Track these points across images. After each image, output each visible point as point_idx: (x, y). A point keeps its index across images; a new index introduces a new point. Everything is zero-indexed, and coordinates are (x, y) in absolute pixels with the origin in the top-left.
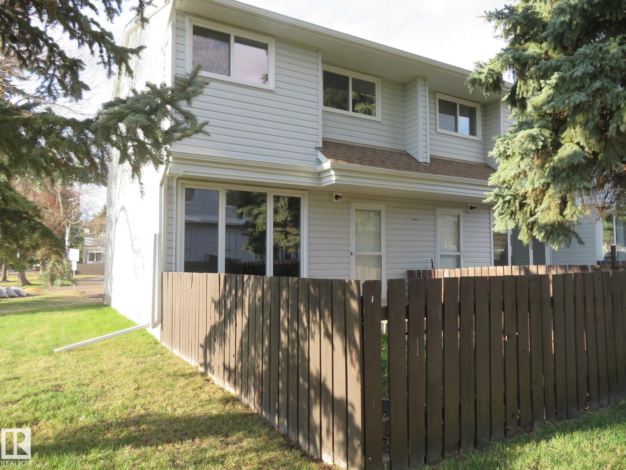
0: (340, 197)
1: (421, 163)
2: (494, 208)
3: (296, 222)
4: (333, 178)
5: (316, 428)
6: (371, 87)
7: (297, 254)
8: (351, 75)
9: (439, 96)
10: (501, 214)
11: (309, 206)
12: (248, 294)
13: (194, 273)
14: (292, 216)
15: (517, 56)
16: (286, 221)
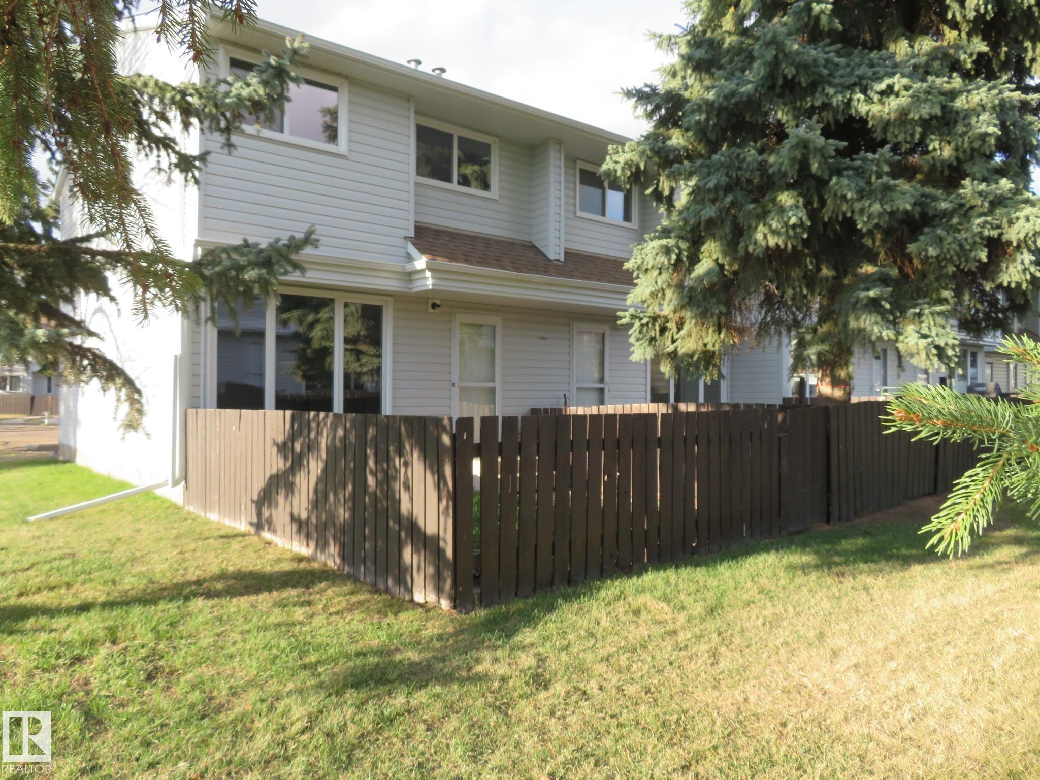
0: (439, 306)
1: (551, 261)
2: (630, 332)
3: (376, 340)
4: (428, 281)
5: (406, 569)
6: (486, 148)
7: (378, 384)
8: (457, 132)
9: (580, 165)
10: (638, 340)
11: (395, 318)
12: (325, 434)
13: (244, 411)
14: (367, 329)
15: (656, 149)
16: (359, 335)
